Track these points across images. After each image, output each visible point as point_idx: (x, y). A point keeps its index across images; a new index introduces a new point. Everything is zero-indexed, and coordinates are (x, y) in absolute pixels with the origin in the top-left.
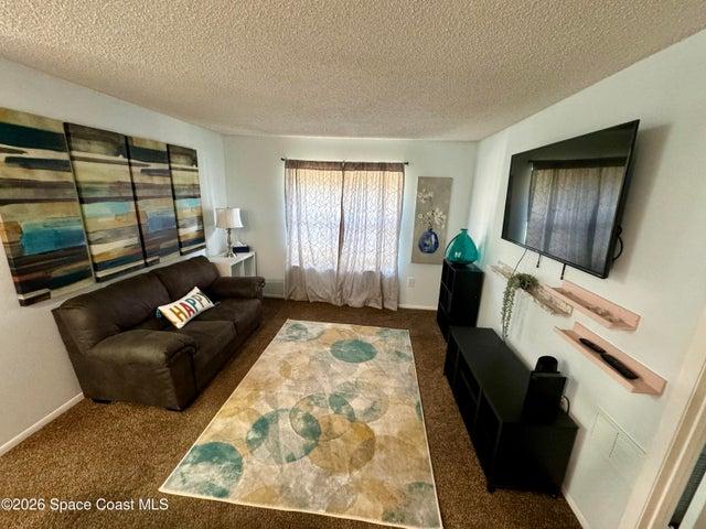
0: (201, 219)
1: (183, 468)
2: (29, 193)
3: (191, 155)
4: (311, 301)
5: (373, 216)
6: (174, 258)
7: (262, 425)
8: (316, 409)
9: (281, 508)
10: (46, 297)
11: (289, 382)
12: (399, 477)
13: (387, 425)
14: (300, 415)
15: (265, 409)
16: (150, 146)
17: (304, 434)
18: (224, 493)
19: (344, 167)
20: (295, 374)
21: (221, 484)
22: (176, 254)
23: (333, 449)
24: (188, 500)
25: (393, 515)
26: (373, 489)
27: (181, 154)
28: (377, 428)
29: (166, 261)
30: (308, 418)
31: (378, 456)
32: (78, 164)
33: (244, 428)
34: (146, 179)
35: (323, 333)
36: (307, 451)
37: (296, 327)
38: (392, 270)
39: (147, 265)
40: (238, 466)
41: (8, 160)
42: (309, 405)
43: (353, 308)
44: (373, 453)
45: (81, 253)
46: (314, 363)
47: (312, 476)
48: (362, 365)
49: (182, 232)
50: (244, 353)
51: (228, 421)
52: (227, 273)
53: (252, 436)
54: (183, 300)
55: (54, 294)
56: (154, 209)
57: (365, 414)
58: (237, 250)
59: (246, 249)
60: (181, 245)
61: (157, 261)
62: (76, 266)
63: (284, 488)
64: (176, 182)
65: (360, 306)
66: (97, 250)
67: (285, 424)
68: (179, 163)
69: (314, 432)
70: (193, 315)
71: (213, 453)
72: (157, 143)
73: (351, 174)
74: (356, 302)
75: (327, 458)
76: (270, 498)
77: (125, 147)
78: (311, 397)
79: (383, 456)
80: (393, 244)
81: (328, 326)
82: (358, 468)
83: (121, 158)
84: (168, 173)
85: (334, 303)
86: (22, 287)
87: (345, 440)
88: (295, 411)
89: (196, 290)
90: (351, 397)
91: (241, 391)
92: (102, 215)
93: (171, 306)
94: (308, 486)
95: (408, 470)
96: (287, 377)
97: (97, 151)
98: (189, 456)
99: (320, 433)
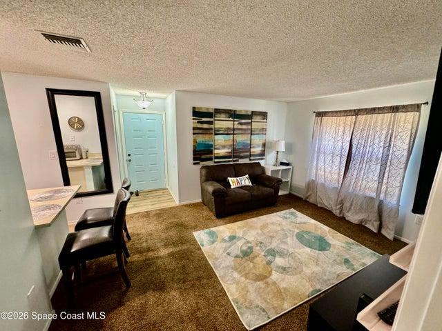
0: (264, 145)
1: (202, 232)
2: (200, 131)
3: (264, 115)
4: (319, 205)
5: (379, 151)
6: (246, 161)
7: (233, 238)
8: (258, 248)
9: (210, 262)
10: (198, 163)
11: (260, 232)
12: (259, 298)
13: (283, 280)
14: (249, 245)
15: (240, 234)
16: (244, 113)
17: (242, 252)
18: (202, 245)
19: (357, 112)
20: (266, 230)
21: (205, 243)
22: (248, 159)
23: (245, 264)
24: (195, 240)
25: (237, 303)
26: (242, 289)
27: (259, 115)
28: (275, 276)
29: (241, 161)
30: (251, 248)
31: (261, 284)
32: (216, 122)
33: (226, 235)
34: (240, 127)
35: (304, 223)
36: (236, 256)
37: (292, 214)
38: (395, 202)
39: (233, 161)
40: (213, 243)
41: (198, 122)
42: (257, 245)
43: (349, 222)
44: (260, 281)
45: (211, 152)
46: (281, 232)
47: (228, 264)
48: (308, 250)
49: (252, 150)
50: (255, 212)
51: (225, 229)
52: (269, 173)
53: (227, 238)
54: (238, 178)
55: (201, 163)
56: (240, 138)
57: (277, 267)
58: (282, 164)
59: (287, 164)
60: (250, 155)
61: (238, 161)
62: (208, 156)
63: (217, 259)
64: (253, 127)
65: (356, 222)
66: (216, 151)
67: (240, 243)
68: (257, 118)
69: (247, 254)
70: (239, 185)
71: (212, 234)
72: (247, 111)
73: (362, 118)
74: (353, 218)
75: (240, 264)
76: (211, 257)
77: (233, 115)
78: (261, 243)
79: (263, 286)
80: (399, 179)
81: (313, 221)
82: (246, 278)
83: (231, 119)
84: (250, 124)
85: (334, 212)
86: (195, 159)
87: (254, 266)
88: (248, 242)
89: (247, 176)
90: (281, 256)
91: (239, 224)
92: (220, 140)
93: (232, 179)
94: (223, 265)
95: (266, 301)
96: (261, 230)
97: (223, 117)
98: (206, 230)
99: (248, 256)
